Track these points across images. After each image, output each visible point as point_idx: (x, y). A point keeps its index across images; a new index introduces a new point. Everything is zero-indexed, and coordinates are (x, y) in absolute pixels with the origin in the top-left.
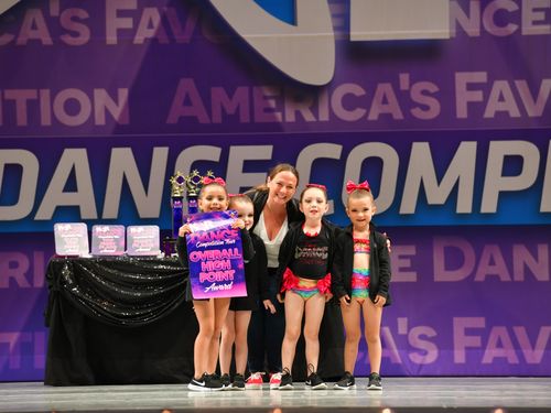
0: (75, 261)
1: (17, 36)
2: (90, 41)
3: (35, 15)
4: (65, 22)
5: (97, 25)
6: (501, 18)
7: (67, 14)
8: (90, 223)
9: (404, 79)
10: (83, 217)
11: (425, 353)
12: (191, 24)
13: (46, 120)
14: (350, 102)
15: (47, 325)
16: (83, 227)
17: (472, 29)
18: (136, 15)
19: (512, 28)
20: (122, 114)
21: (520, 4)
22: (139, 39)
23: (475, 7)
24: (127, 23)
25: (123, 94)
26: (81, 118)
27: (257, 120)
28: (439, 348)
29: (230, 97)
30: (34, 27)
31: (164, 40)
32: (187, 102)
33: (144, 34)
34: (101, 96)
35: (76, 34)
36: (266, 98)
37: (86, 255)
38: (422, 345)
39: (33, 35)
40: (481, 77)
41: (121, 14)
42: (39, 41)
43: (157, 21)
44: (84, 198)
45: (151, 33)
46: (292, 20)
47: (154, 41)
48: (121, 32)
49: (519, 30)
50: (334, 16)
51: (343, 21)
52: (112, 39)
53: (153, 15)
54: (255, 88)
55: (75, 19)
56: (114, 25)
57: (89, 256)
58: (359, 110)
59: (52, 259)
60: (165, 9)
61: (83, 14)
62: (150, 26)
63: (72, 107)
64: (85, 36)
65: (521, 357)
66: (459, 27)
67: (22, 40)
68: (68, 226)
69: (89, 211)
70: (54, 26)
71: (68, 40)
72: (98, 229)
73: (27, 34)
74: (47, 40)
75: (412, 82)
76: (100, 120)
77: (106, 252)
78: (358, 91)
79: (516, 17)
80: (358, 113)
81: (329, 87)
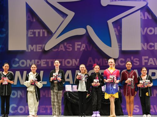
0: (69, 92)
1: (58, 49)
2: (72, 50)
3: (62, 45)
4: (67, 47)
5: (73, 47)
6: (151, 46)
7: (68, 45)
8: (72, 85)
9: (132, 58)
10: (70, 83)
11: (137, 110)
12: (91, 47)
13: (63, 65)
14: (122, 62)
15: (64, 104)
16: (71, 86)
17: (145, 48)
18: (81, 45)
19: (153, 48)
20: (78, 64)
21: (154, 44)
22: (81, 50)
23: (146, 44)
24: (79, 47)
25: (78, 60)
26: (70, 65)
27: (104, 65)
28: (140, 109)
29: (99, 61)
30: (62, 48)
31: (86, 50)
32: (90, 62)
33: (82, 49)
34: (74, 60)
35: (69, 49)
36: (105, 61)
37: (71, 91)
38: (136, 109)
39: (61, 49)
40: (147, 57)
41: (78, 45)
42: (62, 50)
43: (85, 46)
44: (70, 80)
45: (84, 49)
46: (111, 46)
47: (84, 50)
48: (78, 48)
49: (154, 49)
50: (119, 45)
51: (120, 47)
52: (76, 50)
53: (84, 45)
54: (103, 59)
55: (69, 46)
56: (77, 47)
57: (72, 91)
58: (123, 63)
59: (65, 92)
60: (86, 44)
61: (71, 45)
62: (83, 47)
63: (68, 62)
64: (71, 49)
65: (155, 111)
66: (143, 48)
67: (59, 50)
68: (68, 85)
69: (71, 82)
70: (65, 47)
71: (68, 50)
72: (73, 86)
73: (60, 49)
74: (64, 50)
75: (134, 58)
76: (74, 65)
77: (75, 90)
78: (123, 60)
79: (154, 46)
80: (123, 64)
81: (118, 59)
